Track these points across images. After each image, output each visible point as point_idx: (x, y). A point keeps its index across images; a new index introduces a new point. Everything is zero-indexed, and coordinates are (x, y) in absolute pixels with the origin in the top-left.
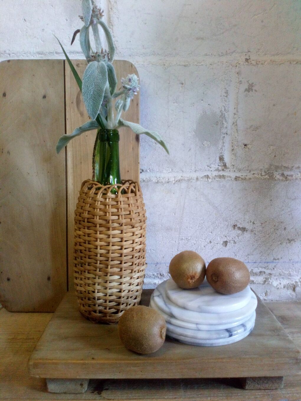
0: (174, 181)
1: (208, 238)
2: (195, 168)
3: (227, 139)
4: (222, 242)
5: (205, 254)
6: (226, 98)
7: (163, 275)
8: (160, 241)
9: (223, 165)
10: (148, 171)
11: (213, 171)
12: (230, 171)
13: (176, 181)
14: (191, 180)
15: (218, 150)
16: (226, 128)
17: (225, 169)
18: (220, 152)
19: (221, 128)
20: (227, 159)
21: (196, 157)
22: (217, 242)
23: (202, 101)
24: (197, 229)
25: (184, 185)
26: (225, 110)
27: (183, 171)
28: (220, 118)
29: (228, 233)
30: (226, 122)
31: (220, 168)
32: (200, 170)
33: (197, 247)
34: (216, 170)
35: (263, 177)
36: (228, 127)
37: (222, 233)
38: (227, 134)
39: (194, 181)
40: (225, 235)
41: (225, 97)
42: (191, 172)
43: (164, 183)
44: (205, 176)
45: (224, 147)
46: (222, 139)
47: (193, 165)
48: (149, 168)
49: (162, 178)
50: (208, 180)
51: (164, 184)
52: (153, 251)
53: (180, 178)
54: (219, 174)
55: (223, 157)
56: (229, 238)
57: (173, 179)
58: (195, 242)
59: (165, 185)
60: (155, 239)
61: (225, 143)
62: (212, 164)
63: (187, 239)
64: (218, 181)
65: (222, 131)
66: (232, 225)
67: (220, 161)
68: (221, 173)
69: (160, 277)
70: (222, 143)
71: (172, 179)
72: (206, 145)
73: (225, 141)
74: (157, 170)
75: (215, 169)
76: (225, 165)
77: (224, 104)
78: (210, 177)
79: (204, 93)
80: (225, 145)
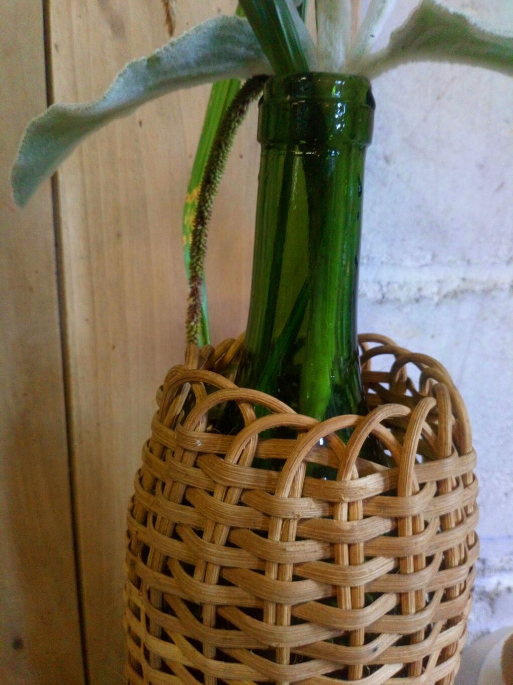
0: (436, 296)
13: (445, 296)
14: (493, 293)
25: (468, 309)
27: (468, 261)
39: (502, 296)
42: (494, 264)
43: (403, 302)
49: (396, 286)
51: (403, 305)
53: (454, 284)
57: (435, 289)
59: (407, 310)
71: (431, 290)
74: (383, 259)
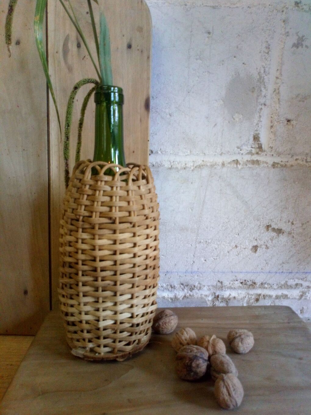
0: (192, 167)
1: (233, 241)
2: (221, 150)
3: (266, 112)
4: (251, 247)
5: (228, 262)
6: (266, 55)
7: (174, 286)
8: (172, 245)
9: (258, 147)
10: (160, 152)
11: (244, 154)
12: (266, 155)
13: (196, 167)
14: (215, 166)
15: (252, 126)
16: (265, 96)
17: (260, 152)
18: (256, 129)
19: (258, 96)
20: (264, 140)
21: (222, 134)
22: (245, 247)
23: (235, 59)
24: (220, 230)
25: (205, 172)
26: (264, 72)
27: (205, 154)
28: (257, 82)
29: (259, 236)
30: (265, 88)
31: (254, 151)
32: (228, 153)
33: (219, 252)
34: (248, 153)
35: (308, 164)
36: (267, 95)
37: (252, 235)
38: (265, 105)
39: (219, 167)
40: (255, 238)
41: (266, 53)
42: (215, 155)
43: (179, 169)
44: (234, 161)
45: (260, 123)
46: (258, 112)
47: (218, 146)
48: (161, 149)
49: (176, 163)
50: (237, 166)
51: (179, 170)
52: (162, 256)
53: (200, 162)
54: (251, 159)
55: (258, 137)
56: (260, 242)
57: (192, 165)
58: (216, 246)
59: (181, 172)
60: (166, 241)
61: (262, 117)
62: (243, 146)
63: (206, 242)
64: (250, 167)
65: (259, 101)
66: (265, 225)
67: (253, 141)
68: (255, 158)
69: (170, 289)
70: (258, 117)
71: (190, 164)
72: (237, 119)
73: (263, 114)
74: (171, 152)
75: (247, 152)
76: (260, 147)
77: (264, 64)
78: (240, 162)
79: (237, 47)
80: (261, 119)
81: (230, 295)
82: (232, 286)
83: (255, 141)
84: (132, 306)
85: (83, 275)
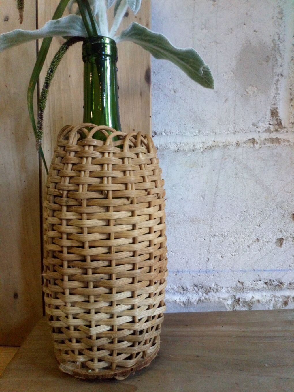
0: (202, 148)
1: (254, 234)
2: (234, 127)
3: (283, 83)
4: (275, 240)
5: (249, 258)
6: (280, 20)
7: (187, 288)
8: (182, 239)
9: (276, 123)
10: (164, 134)
11: (261, 132)
12: (287, 132)
13: (206, 149)
14: (228, 147)
15: (269, 99)
16: (281, 66)
17: (279, 129)
18: (273, 103)
19: (274, 66)
20: (283, 115)
21: (235, 111)
22: (268, 241)
23: (245, 26)
24: (238, 221)
25: (217, 154)
26: (279, 39)
27: (215, 133)
28: (271, 51)
29: (284, 227)
30: (281, 56)
31: (272, 128)
32: (242, 131)
33: (237, 247)
34: (266, 130)
36: (284, 65)
37: (275, 226)
38: (282, 75)
39: (233, 148)
40: (280, 229)
41: (280, 19)
42: (227, 134)
43: (187, 151)
44: (249, 140)
45: (278, 96)
46: (275, 83)
47: (231, 124)
48: (165, 130)
49: (184, 145)
50: (254, 146)
51: (187, 153)
52: (171, 253)
53: (210, 143)
54: (270, 137)
55: (277, 111)
56: (285, 234)
57: (201, 146)
58: (234, 240)
59: (189, 155)
60: (174, 235)
61: (279, 89)
62: (259, 122)
63: (222, 235)
64: (269, 147)
65: (275, 71)
66: (291, 214)
67: (271, 116)
68: (274, 136)
69: (182, 291)
70: (274, 89)
71: (199, 146)
72: (251, 93)
73: (280, 86)
74: (177, 133)
75: (264, 129)
76: (279, 124)
77: (278, 31)
78: (258, 141)
79: (247, 14)
80: (279, 92)
81: (253, 297)
82: (255, 287)
83: (273, 117)
84: (133, 308)
85: (69, 267)
